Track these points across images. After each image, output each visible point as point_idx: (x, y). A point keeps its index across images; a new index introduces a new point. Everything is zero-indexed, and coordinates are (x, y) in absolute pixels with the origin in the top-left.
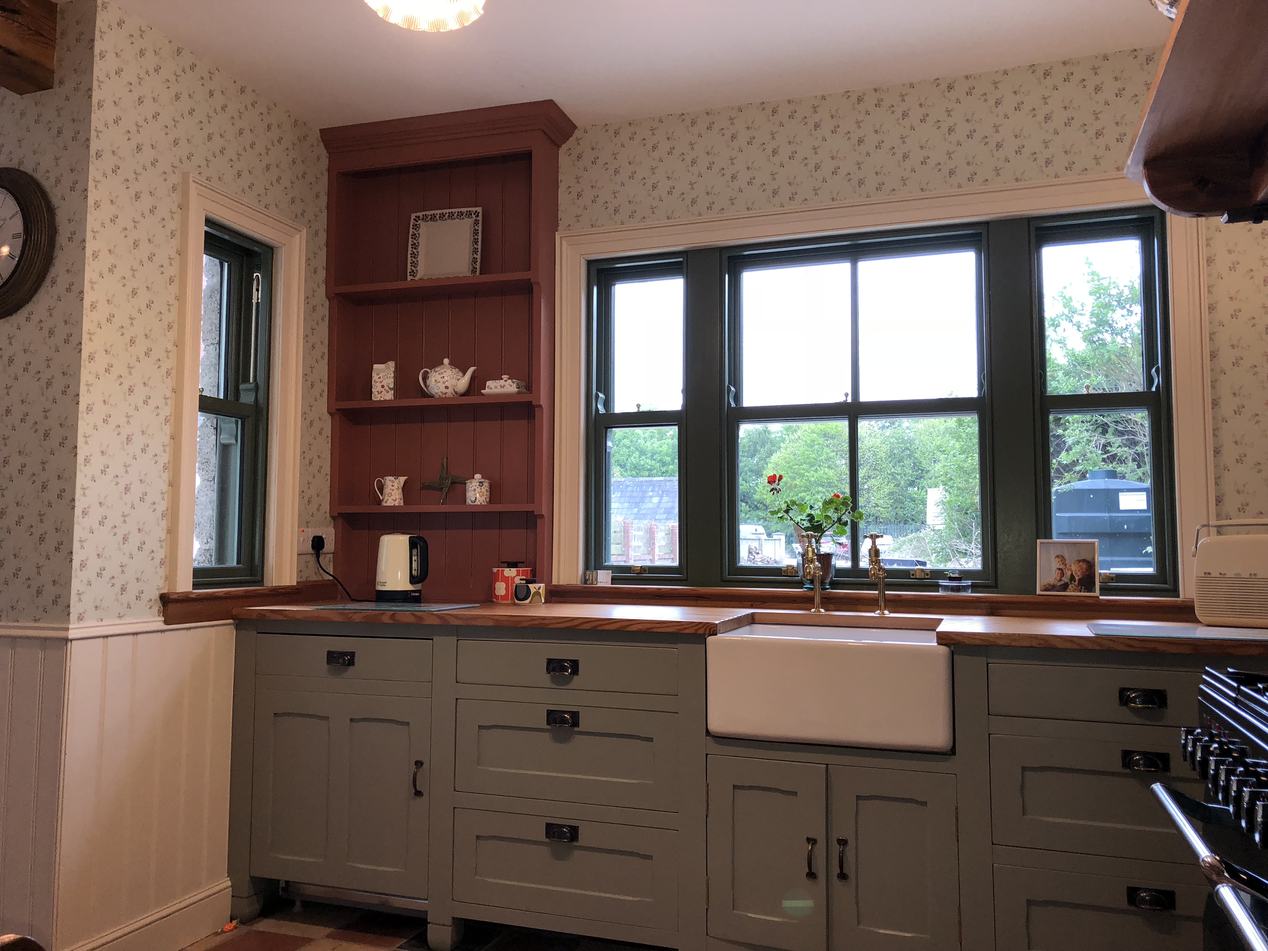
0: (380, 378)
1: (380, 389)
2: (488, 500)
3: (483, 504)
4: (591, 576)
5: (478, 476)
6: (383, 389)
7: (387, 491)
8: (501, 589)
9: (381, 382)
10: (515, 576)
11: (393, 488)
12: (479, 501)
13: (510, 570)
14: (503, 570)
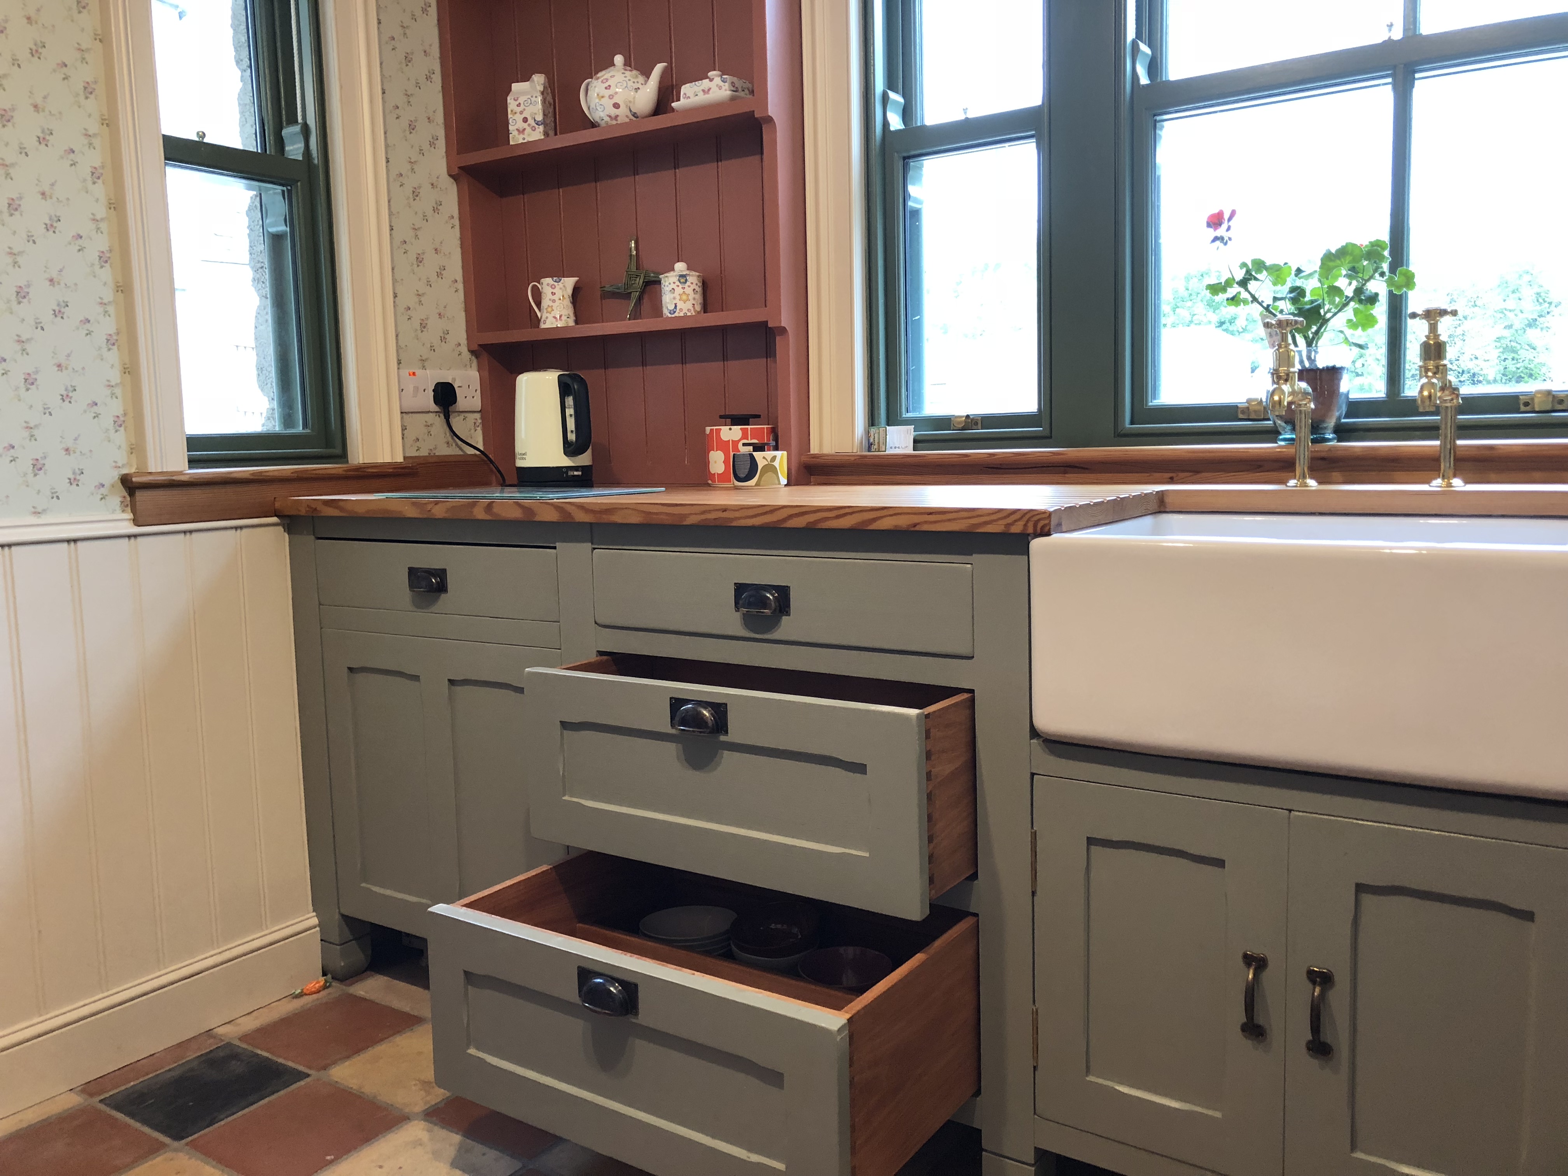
0: (519, 105)
1: (521, 125)
2: (698, 307)
3: (689, 314)
4: (876, 436)
5: (680, 266)
6: (525, 125)
8: (717, 462)
9: (521, 113)
10: (737, 439)
11: (555, 297)
12: (681, 310)
13: (730, 429)
14: (721, 429)
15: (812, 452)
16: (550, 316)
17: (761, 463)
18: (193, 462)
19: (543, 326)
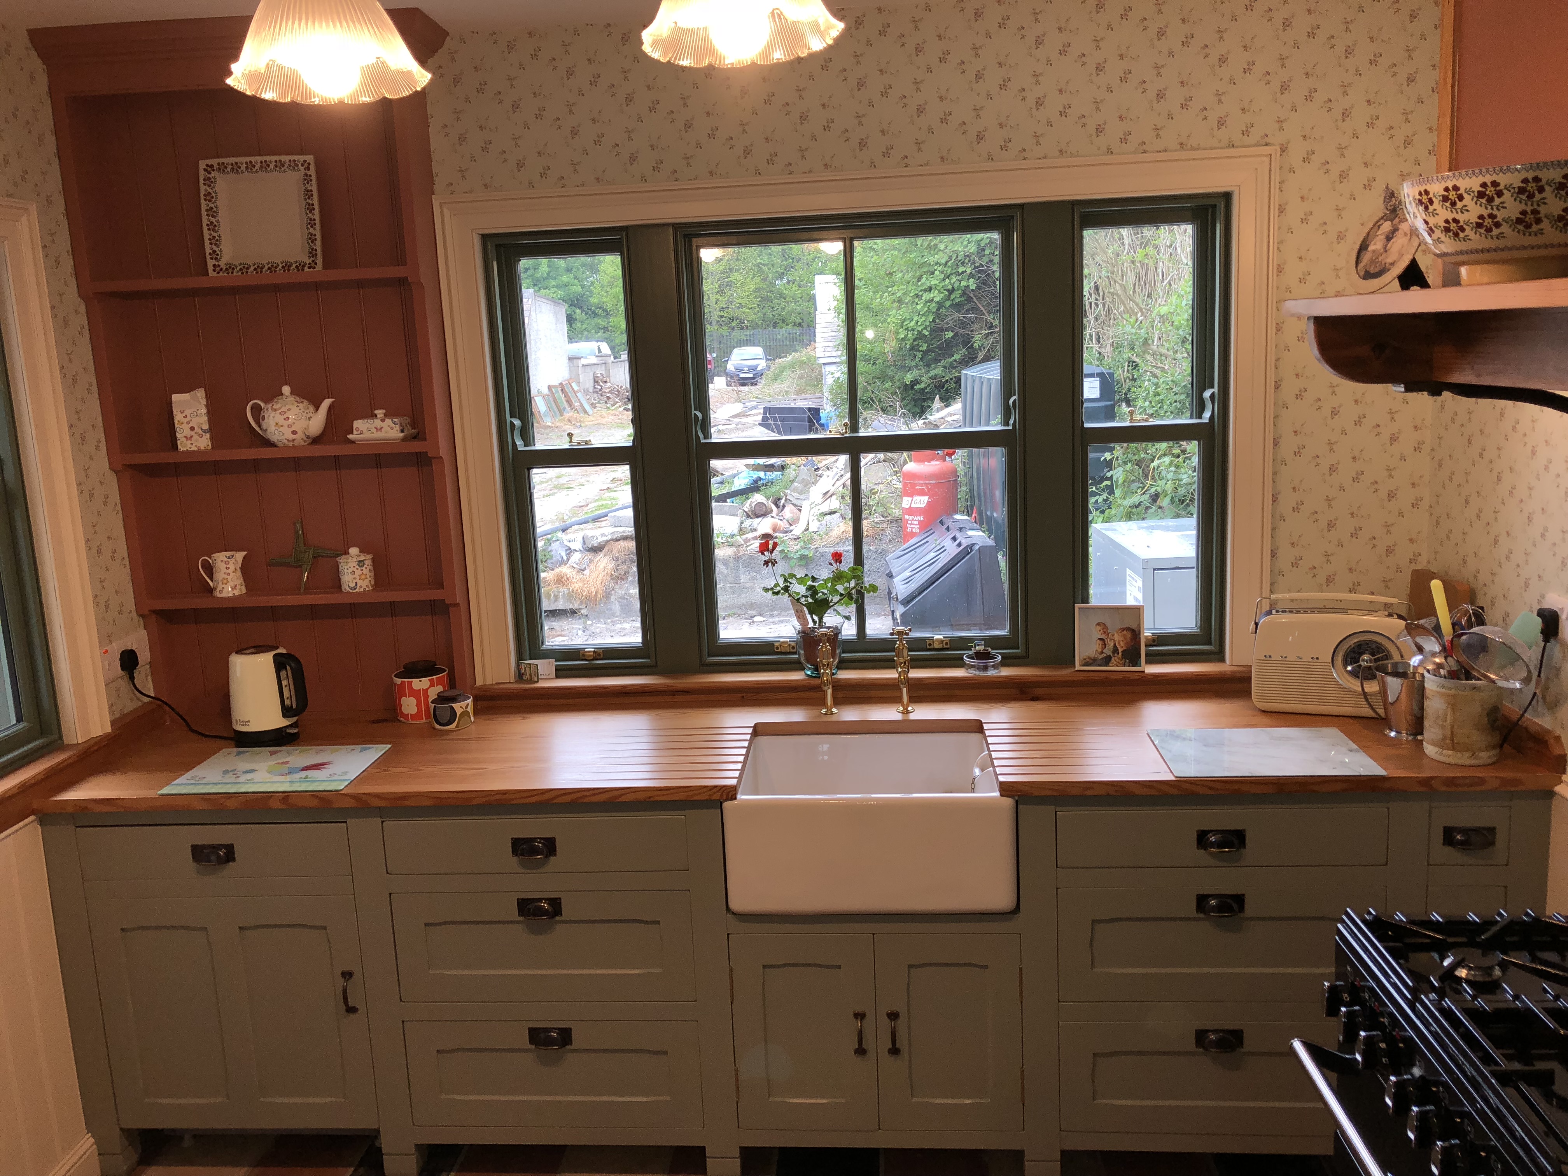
0: (186, 417)
1: (188, 432)
2: (373, 583)
3: (367, 589)
4: (527, 670)
5: (354, 551)
6: (193, 433)
7: (219, 575)
8: (409, 705)
9: (188, 423)
10: (427, 687)
11: (229, 571)
12: (361, 587)
13: (420, 681)
14: (412, 682)
15: (478, 684)
16: (223, 588)
19: (218, 596)
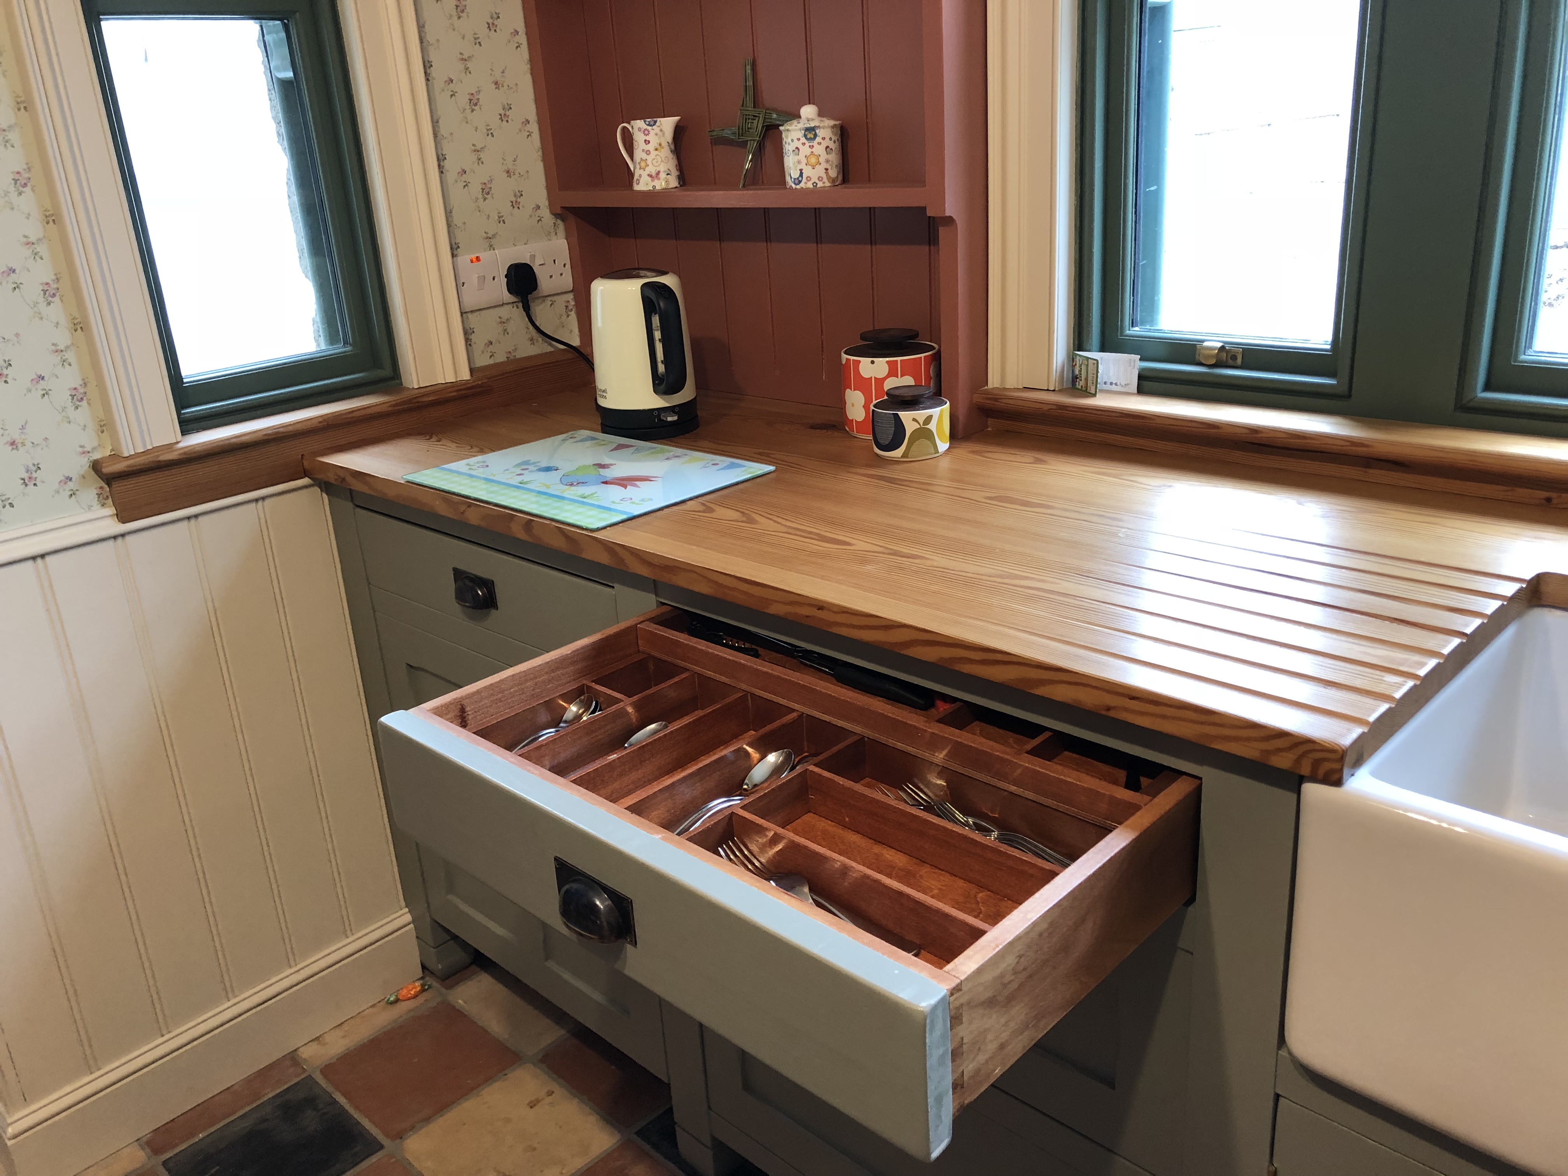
2: (833, 173)
3: (820, 184)
4: (1083, 367)
5: (808, 111)
8: (854, 407)
10: (881, 375)
11: (651, 147)
12: (809, 179)
13: (873, 362)
14: (860, 362)
15: (990, 385)
16: (644, 174)
17: (910, 427)
18: (187, 425)
19: (637, 188)
